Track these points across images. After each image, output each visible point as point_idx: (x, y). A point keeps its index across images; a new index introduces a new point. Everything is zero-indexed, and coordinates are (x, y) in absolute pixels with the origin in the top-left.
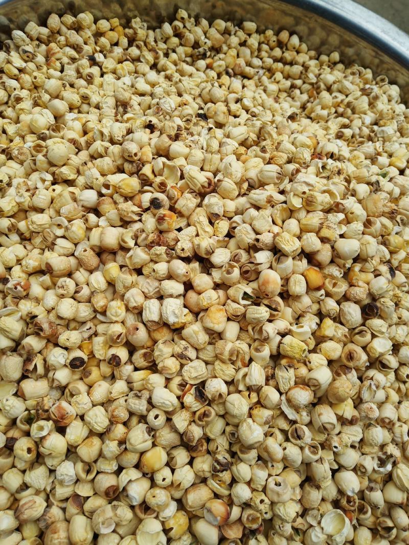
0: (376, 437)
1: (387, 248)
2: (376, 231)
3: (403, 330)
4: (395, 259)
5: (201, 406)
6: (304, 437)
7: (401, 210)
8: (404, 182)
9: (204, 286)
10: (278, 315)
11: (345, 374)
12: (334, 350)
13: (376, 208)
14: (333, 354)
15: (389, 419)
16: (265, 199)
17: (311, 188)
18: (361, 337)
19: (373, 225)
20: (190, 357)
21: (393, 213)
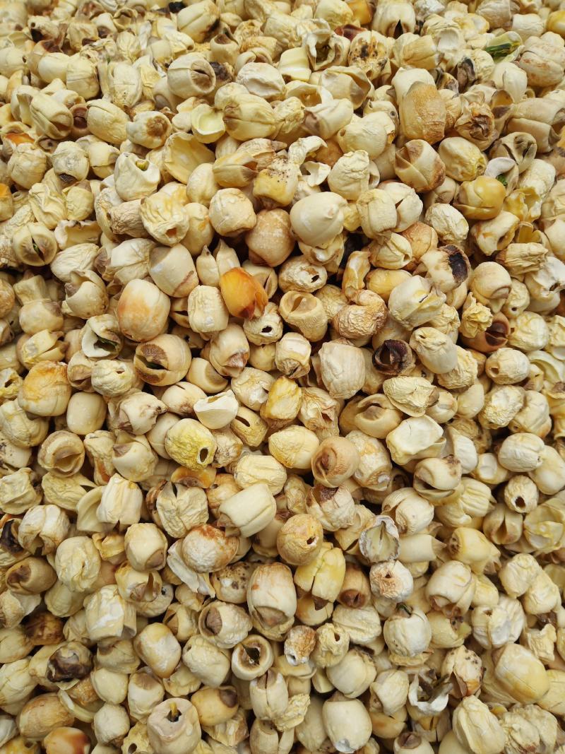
0: (402, 639)
1: (462, 211)
2: (423, 172)
3: (507, 397)
4: (485, 235)
5: (13, 559)
6: (219, 630)
7: (524, 121)
8: (547, 56)
9: (34, 323)
10: (163, 376)
11: (319, 501)
12: (296, 448)
13: (421, 115)
14: (293, 456)
15: (445, 598)
16: (145, 128)
17: (271, 93)
18: (366, 417)
19: (412, 157)
20: (10, 462)
21: (477, 125)
